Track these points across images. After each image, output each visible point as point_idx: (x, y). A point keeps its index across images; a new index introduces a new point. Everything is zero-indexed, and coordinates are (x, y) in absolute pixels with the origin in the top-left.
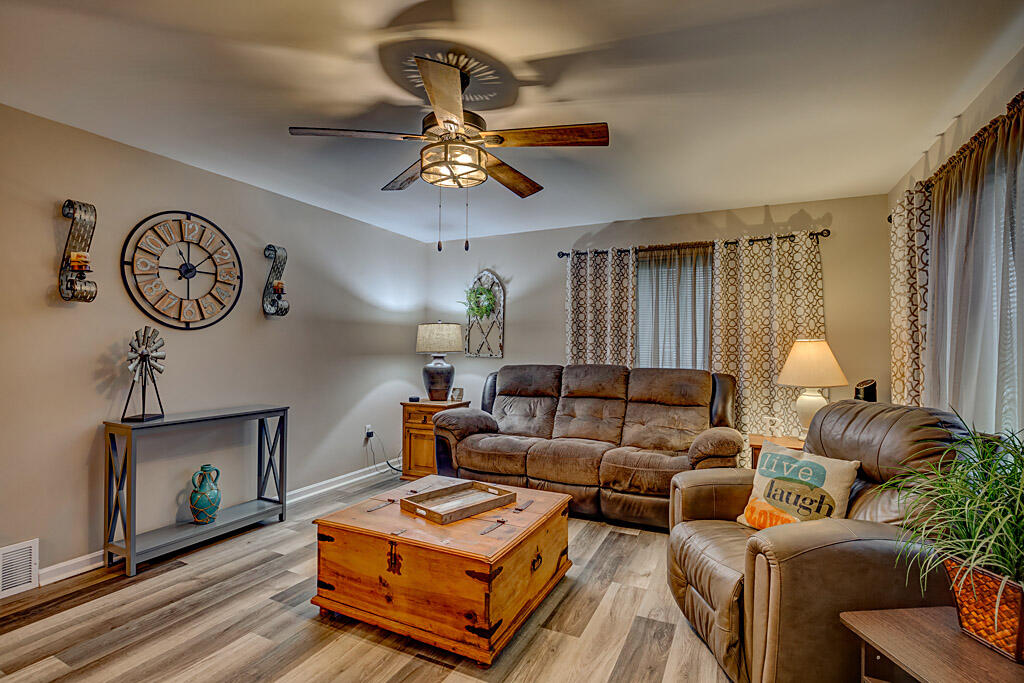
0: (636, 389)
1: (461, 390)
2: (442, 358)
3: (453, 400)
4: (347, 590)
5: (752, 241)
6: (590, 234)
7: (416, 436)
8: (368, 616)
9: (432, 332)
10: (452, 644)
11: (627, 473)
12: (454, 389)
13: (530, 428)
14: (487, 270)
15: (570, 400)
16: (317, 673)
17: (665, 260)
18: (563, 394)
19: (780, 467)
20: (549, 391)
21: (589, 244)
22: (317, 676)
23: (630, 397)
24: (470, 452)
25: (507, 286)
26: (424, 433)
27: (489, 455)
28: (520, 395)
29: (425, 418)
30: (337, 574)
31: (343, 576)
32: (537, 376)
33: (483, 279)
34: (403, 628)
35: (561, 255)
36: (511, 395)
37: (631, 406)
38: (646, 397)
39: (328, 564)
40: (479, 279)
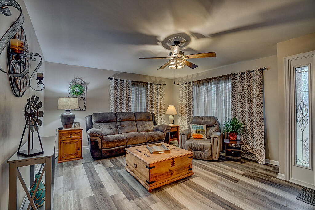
0: (138, 118)
1: (79, 123)
2: (70, 111)
3: (75, 127)
4: (160, 179)
5: (154, 84)
6: (117, 74)
7: (66, 143)
8: (167, 182)
9: (71, 101)
10: (187, 175)
11: (152, 137)
12: (75, 123)
13: (112, 132)
14: (79, 78)
15: (122, 122)
16: (180, 196)
17: (138, 85)
18: (118, 121)
19: (196, 127)
20: (114, 120)
21: (117, 77)
22: (181, 196)
23: (136, 120)
24: (108, 142)
25: (87, 85)
26: (70, 141)
27: (116, 141)
28: (104, 122)
29: (71, 135)
30: (157, 176)
31: (158, 176)
32: (109, 116)
33: (76, 81)
34: (176, 179)
35: (110, 79)
36: (101, 123)
37: (137, 122)
38: (140, 120)
39: (153, 175)
40: (75, 81)
